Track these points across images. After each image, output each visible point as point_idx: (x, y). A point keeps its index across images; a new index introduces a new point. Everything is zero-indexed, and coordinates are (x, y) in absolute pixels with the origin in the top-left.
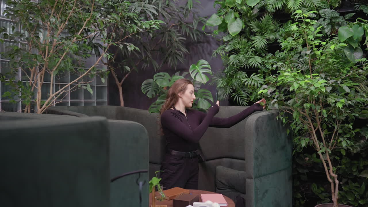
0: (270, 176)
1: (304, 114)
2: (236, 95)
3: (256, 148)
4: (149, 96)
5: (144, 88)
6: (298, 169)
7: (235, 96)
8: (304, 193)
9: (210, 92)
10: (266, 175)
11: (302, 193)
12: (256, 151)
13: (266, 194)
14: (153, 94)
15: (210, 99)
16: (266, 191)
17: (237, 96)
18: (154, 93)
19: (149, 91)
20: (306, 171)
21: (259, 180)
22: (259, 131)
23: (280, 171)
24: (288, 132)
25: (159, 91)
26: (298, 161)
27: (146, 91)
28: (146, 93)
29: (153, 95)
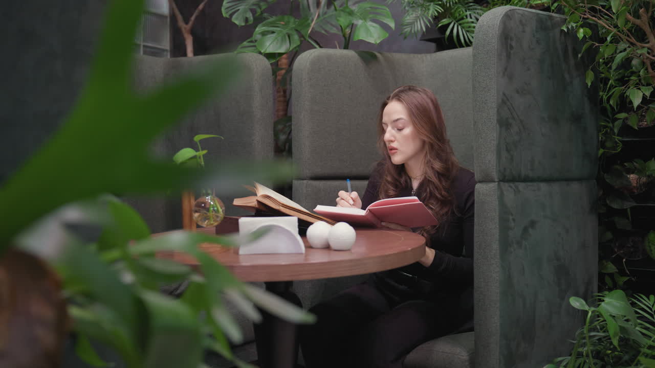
0: (544, 186)
1: (638, 22)
2: (451, 22)
3: (504, 94)
4: (238, 21)
5: (227, 8)
6: (608, 202)
7: (449, 24)
8: (624, 260)
9: (387, 9)
10: (532, 180)
11: (617, 261)
12: (504, 102)
13: (530, 231)
14: (248, 16)
15: (385, 22)
16: (533, 224)
17: (455, 24)
18: (250, 16)
19: (239, 10)
20: (628, 205)
21: (511, 187)
22: (511, 47)
23: (569, 180)
24: (590, 79)
25: (260, 8)
26: (608, 179)
27: (230, 12)
28: (231, 15)
29: (247, 20)
